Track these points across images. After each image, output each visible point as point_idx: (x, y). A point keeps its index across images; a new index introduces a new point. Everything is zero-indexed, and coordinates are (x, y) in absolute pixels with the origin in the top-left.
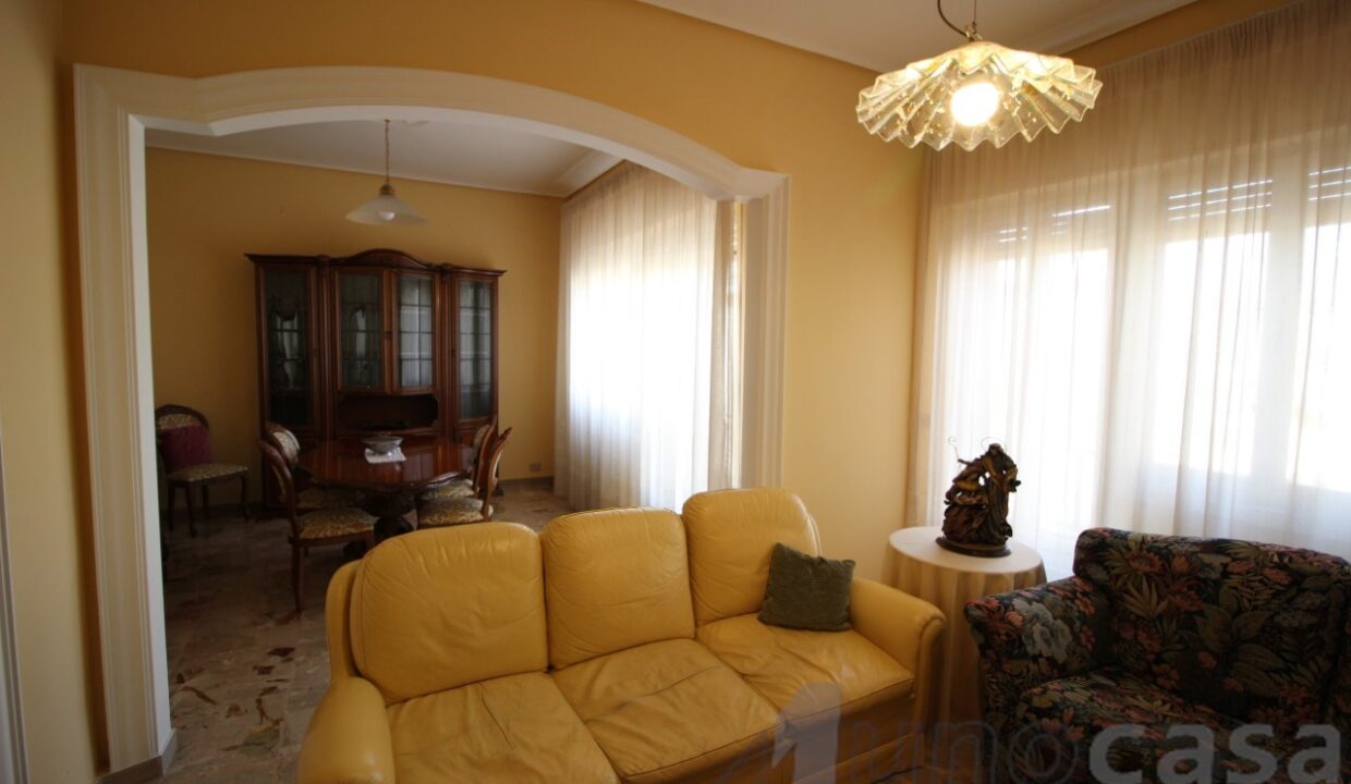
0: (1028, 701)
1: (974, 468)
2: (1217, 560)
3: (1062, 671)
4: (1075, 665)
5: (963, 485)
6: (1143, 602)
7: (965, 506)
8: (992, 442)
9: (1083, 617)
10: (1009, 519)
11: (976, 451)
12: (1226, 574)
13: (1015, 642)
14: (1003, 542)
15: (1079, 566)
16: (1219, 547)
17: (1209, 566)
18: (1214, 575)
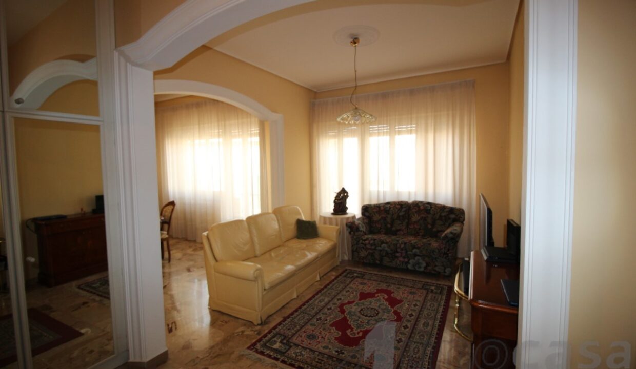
0: (362, 239)
1: (339, 194)
2: (388, 206)
3: (365, 234)
4: (367, 232)
5: (337, 198)
6: (376, 217)
7: (339, 203)
8: (343, 187)
9: (366, 223)
10: (347, 205)
11: (338, 190)
12: (390, 208)
13: (357, 228)
14: (346, 211)
15: (363, 213)
16: (388, 203)
17: (387, 207)
18: (388, 209)
